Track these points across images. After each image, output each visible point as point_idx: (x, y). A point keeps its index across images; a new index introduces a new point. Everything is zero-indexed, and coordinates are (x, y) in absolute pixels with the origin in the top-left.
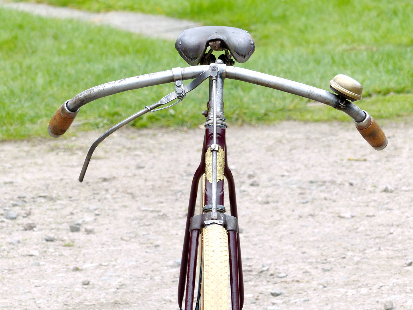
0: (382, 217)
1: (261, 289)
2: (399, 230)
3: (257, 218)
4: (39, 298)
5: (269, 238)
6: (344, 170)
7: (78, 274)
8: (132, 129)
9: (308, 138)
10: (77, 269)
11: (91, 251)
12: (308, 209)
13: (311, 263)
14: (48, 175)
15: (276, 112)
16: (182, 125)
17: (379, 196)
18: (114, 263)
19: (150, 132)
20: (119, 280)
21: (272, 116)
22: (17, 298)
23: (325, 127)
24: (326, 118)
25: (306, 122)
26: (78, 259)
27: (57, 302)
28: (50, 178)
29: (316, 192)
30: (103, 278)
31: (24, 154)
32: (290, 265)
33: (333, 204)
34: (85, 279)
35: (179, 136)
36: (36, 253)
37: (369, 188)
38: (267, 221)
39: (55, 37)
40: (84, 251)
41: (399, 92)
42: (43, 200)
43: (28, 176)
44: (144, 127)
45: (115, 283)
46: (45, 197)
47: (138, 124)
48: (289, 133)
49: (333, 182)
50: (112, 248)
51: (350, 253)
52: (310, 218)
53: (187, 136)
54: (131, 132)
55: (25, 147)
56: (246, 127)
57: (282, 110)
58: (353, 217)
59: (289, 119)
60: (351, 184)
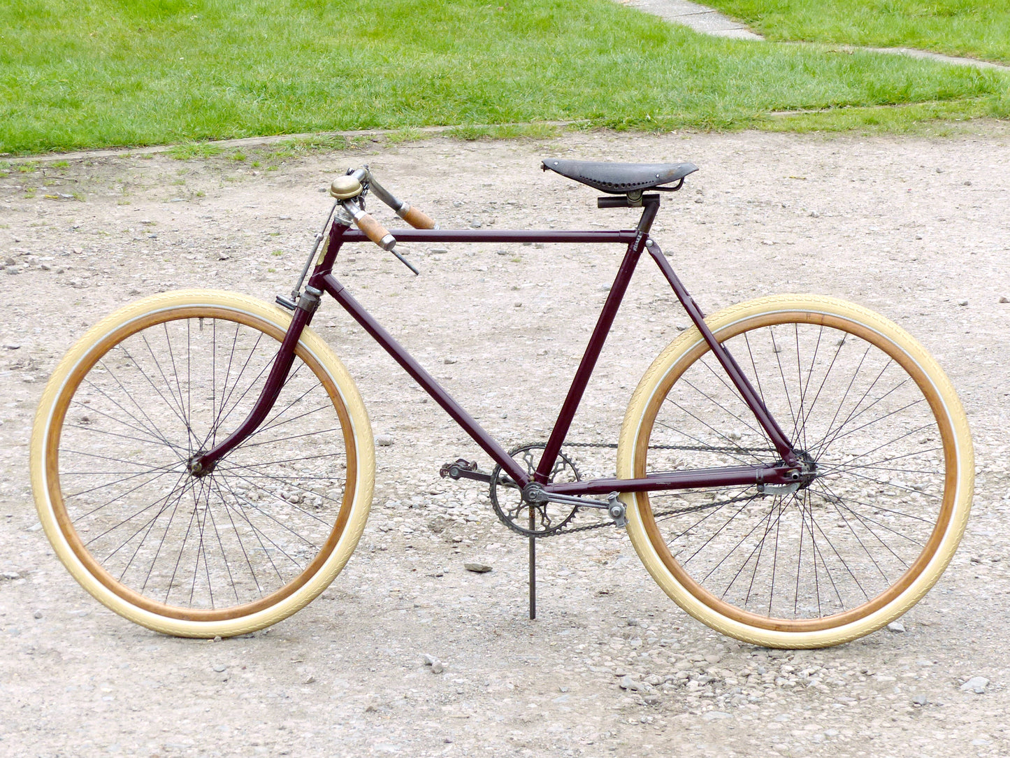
0: (802, 245)
1: (670, 321)
2: (812, 260)
3: (691, 239)
4: (473, 319)
5: (695, 263)
6: (783, 189)
7: (516, 294)
8: (613, 132)
9: (763, 150)
10: (515, 289)
11: (533, 268)
12: (737, 233)
13: (723, 294)
14: (524, 178)
15: (741, 121)
16: (656, 130)
17: (806, 221)
18: (549, 283)
19: (628, 135)
20: (549, 303)
21: (737, 124)
22: (453, 317)
23: (781, 138)
24: (784, 129)
25: (767, 131)
26: (520, 277)
27: (487, 324)
28: (524, 183)
29: (751, 214)
30: (536, 300)
31: (511, 153)
32: (704, 295)
33: (763, 227)
34: (519, 301)
35: (652, 140)
36: (485, 269)
37: (798, 212)
38: (698, 243)
39: (587, 19)
40: (528, 268)
41: (854, 105)
42: (510, 207)
43: (507, 179)
44: (623, 130)
45: (544, 307)
46: (512, 204)
47: (617, 127)
48: (748, 143)
49: (768, 203)
50: (554, 266)
51: (760, 285)
52: (737, 243)
53: (659, 141)
54: (610, 135)
55: (514, 146)
56: (713, 134)
57: (747, 119)
58: (774, 243)
59: (752, 128)
60: (784, 207)
